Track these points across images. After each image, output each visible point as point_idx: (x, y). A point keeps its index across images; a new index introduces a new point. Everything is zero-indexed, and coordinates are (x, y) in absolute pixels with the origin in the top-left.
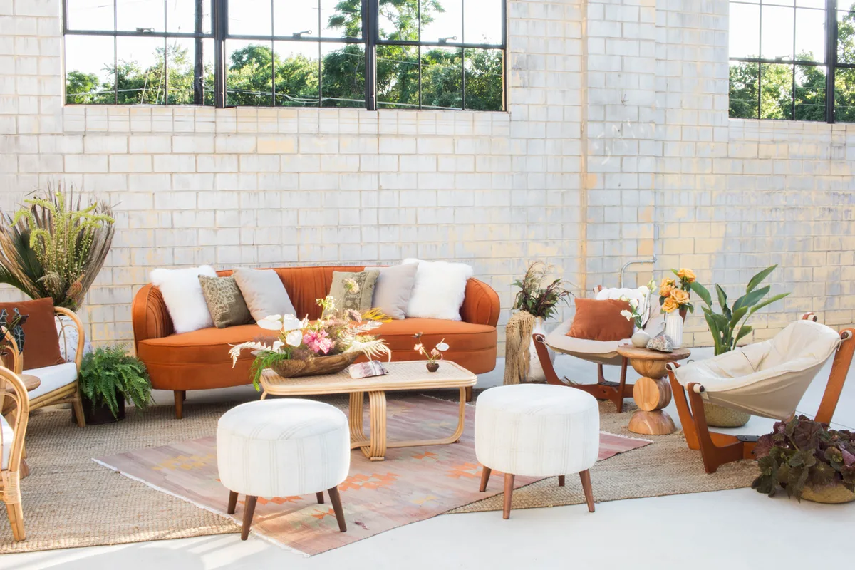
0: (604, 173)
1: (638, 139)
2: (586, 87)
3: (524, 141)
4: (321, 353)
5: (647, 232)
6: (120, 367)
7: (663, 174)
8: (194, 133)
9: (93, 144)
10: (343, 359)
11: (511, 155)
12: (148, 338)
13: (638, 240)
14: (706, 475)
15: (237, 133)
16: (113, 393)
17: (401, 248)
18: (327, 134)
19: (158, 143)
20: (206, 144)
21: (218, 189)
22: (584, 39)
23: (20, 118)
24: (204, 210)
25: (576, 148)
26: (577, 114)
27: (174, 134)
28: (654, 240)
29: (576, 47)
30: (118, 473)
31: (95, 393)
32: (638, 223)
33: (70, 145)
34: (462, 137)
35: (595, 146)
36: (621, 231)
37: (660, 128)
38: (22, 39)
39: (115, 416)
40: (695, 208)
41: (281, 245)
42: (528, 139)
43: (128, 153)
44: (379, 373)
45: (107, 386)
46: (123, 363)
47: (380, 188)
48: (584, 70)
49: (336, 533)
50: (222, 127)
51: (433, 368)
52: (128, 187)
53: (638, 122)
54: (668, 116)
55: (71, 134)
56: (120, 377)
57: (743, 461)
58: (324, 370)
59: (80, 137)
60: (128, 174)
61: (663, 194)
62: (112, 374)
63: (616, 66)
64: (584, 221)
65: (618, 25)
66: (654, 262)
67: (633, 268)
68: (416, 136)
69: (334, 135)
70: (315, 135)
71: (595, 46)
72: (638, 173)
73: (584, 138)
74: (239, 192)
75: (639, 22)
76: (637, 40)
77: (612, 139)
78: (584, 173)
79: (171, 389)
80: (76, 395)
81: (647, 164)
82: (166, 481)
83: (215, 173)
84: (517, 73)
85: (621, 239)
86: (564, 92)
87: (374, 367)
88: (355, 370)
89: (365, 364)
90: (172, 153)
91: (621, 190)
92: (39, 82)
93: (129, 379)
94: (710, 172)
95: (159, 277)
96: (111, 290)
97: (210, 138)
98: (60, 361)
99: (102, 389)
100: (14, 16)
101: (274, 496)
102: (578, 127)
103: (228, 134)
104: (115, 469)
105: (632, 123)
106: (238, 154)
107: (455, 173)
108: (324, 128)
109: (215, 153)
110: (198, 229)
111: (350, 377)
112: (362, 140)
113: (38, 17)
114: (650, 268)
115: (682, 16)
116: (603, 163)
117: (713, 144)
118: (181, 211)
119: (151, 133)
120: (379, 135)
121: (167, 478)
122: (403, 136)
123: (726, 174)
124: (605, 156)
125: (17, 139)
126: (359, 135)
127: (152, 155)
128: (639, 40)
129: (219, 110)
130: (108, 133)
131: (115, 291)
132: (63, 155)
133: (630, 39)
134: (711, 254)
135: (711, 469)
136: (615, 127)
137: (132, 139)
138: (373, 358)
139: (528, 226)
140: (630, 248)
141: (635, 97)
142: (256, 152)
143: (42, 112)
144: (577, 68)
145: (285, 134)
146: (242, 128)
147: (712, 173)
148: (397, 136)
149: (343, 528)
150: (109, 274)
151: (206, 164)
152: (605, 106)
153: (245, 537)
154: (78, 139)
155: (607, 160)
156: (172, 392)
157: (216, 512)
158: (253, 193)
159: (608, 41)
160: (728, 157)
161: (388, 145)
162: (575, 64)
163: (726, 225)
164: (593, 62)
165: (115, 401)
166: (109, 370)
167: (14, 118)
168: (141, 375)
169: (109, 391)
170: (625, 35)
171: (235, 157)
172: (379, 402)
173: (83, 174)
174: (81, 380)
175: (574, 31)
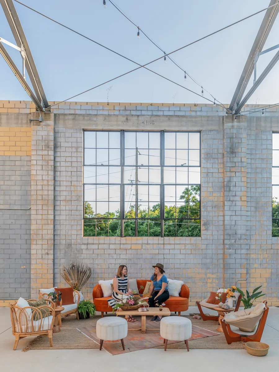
0: (230, 254)
1: (241, 244)
2: (224, 230)
3: (206, 245)
4: (131, 305)
5: (244, 271)
6: (88, 305)
7: (250, 254)
8: (115, 244)
9: (90, 246)
10: (137, 306)
11: (202, 249)
12: (96, 298)
13: (241, 274)
14: (228, 345)
15: (126, 244)
16: (85, 312)
17: (170, 274)
18: (150, 244)
19: (106, 246)
20: (118, 246)
21: (121, 258)
22: (224, 216)
23: (72, 240)
24: (117, 264)
25: (221, 247)
26: (222, 237)
27: (110, 244)
28: (246, 273)
29: (221, 218)
30: (81, 332)
31: (81, 312)
32: (241, 268)
33: (84, 247)
34: (187, 244)
35: (227, 246)
36: (235, 271)
37: (249, 241)
38: (73, 221)
39: (85, 318)
40: (261, 264)
41: (137, 273)
42: (207, 244)
43: (98, 249)
44: (146, 310)
45: (84, 310)
46: (89, 304)
47: (164, 258)
48: (224, 225)
49: (122, 350)
50: (122, 242)
51: (161, 310)
52: (98, 258)
53: (241, 239)
54: (251, 237)
55: (84, 244)
56: (88, 307)
57: (240, 342)
58: (133, 309)
59: (86, 245)
60: (98, 254)
61: (250, 260)
62: (86, 307)
63: (233, 223)
64: (224, 268)
65: (234, 211)
66: (246, 280)
67: (239, 282)
68: (174, 244)
69: (152, 244)
70: (147, 244)
71: (227, 218)
72: (241, 254)
73: (224, 244)
74: (126, 259)
75: (241, 210)
76: (240, 216)
77: (232, 244)
78: (224, 254)
79: (100, 311)
80: (77, 312)
81: (243, 251)
82: (90, 335)
83: (120, 254)
84: (204, 226)
85: (235, 273)
86: (218, 231)
87: (145, 309)
88: (140, 310)
89: (142, 308)
90: (109, 249)
91: (235, 259)
92: (77, 231)
93: (90, 308)
94: (266, 253)
95: (101, 282)
96: (93, 284)
97: (119, 245)
98: (74, 303)
99: (83, 311)
100: (71, 215)
101: (113, 340)
102: (222, 241)
103: (124, 244)
104: (80, 331)
105: (239, 239)
106: (126, 249)
107: (185, 254)
108: (149, 242)
109: (120, 249)
110: (115, 268)
111: (138, 311)
112: (159, 245)
113: (77, 215)
114: (245, 282)
115: (256, 208)
116: (229, 251)
117: (266, 245)
118: (111, 264)
119: (104, 244)
120: (164, 244)
121: (91, 334)
122: (171, 244)
123: (271, 254)
124: (230, 249)
125: (71, 245)
126: (158, 244)
127: (104, 249)
128: (241, 216)
129: (122, 238)
130: (93, 244)
131: (94, 284)
132: (82, 249)
133: (238, 216)
134: (266, 278)
135: (229, 343)
136: (233, 241)
137: (99, 245)
138: (145, 307)
139: (207, 269)
140: (238, 276)
141: (239, 232)
142: (131, 249)
143: (78, 238)
144: (222, 224)
145: (138, 244)
146: (127, 242)
147: (266, 254)
148: (169, 244)
149: (124, 349)
150: (92, 280)
151: (118, 252)
152: (230, 235)
153: (100, 350)
154: (86, 246)
155: (231, 250)
156: (101, 312)
157: (97, 343)
158: (130, 259)
159: (231, 216)
160: (272, 249)
161: (167, 247)
162: (221, 223)
163: (272, 269)
164: (226, 222)
165: (86, 314)
166: (85, 306)
167: (70, 240)
168: (93, 307)
169: (85, 311)
170: (236, 214)
171: (125, 250)
172: (144, 318)
173: (87, 254)
174: (78, 308)
175: (221, 214)
